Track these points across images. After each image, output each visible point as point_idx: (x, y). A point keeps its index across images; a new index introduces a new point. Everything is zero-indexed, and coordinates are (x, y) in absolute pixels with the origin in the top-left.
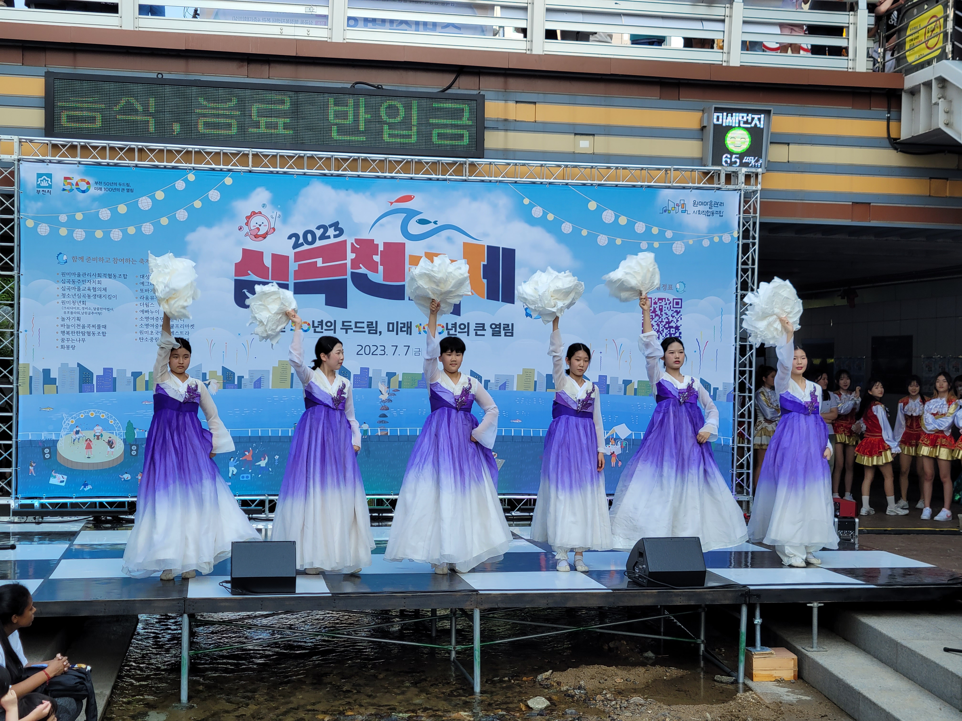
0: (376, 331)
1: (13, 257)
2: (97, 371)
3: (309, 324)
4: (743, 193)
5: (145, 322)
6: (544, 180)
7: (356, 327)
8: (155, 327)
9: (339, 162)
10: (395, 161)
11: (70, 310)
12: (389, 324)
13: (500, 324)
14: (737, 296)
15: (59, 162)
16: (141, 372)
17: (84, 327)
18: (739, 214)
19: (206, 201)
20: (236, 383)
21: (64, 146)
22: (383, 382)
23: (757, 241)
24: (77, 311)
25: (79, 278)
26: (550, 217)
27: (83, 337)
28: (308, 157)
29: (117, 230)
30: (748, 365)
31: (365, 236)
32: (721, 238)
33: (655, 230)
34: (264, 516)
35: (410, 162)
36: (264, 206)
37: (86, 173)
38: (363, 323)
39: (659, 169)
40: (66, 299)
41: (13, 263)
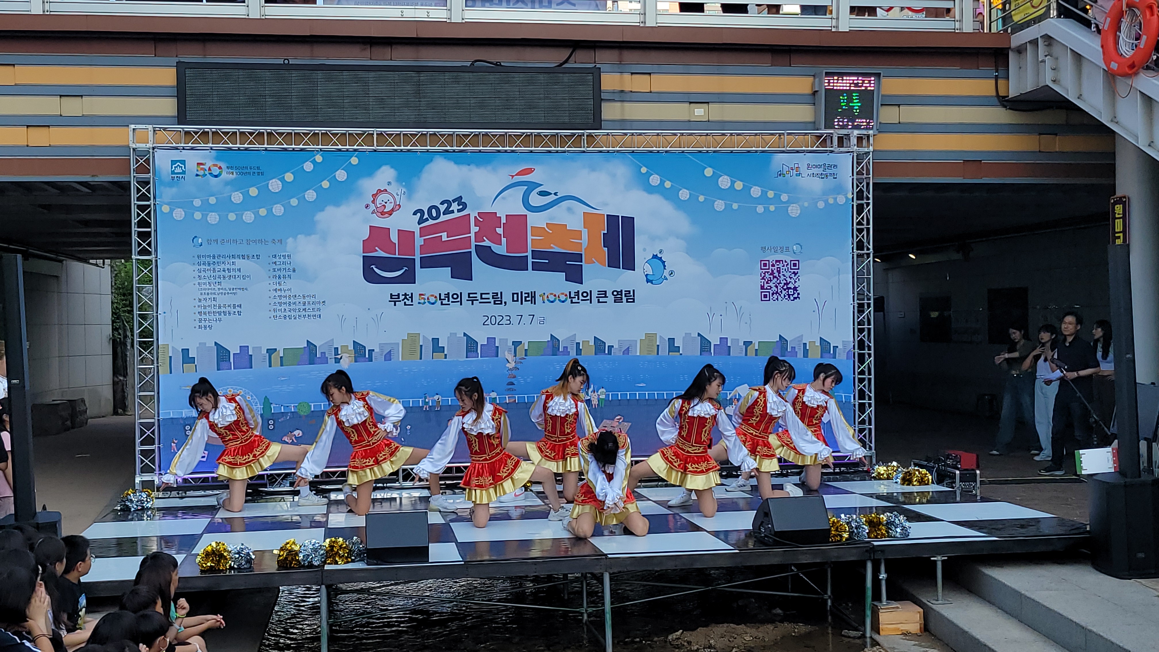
0: (501, 301)
1: (150, 241)
2: (234, 349)
3: (436, 297)
4: (855, 154)
5: (278, 300)
6: (661, 149)
7: (482, 298)
8: (287, 305)
9: (461, 139)
10: (514, 135)
11: (207, 292)
12: (513, 294)
13: (622, 291)
14: (853, 255)
15: (192, 149)
16: (276, 349)
17: (220, 307)
18: (853, 175)
19: (333, 181)
20: (367, 356)
21: (196, 133)
22: (509, 350)
23: (871, 201)
24: (213, 292)
25: (214, 260)
26: (668, 184)
27: (220, 317)
28: (430, 134)
29: (249, 212)
30: (866, 323)
31: (488, 209)
32: (835, 199)
33: (771, 194)
34: (399, 485)
35: (529, 135)
36: (389, 183)
37: (217, 158)
38: (488, 294)
39: (772, 134)
40: (202, 281)
41: (151, 248)
